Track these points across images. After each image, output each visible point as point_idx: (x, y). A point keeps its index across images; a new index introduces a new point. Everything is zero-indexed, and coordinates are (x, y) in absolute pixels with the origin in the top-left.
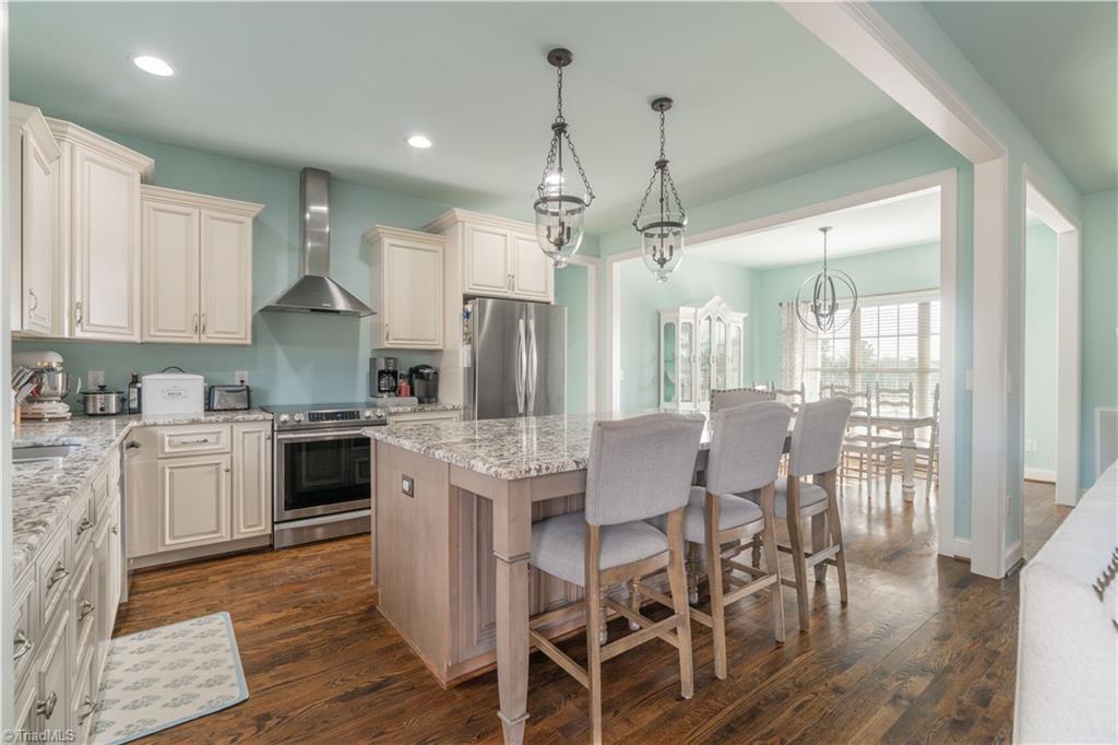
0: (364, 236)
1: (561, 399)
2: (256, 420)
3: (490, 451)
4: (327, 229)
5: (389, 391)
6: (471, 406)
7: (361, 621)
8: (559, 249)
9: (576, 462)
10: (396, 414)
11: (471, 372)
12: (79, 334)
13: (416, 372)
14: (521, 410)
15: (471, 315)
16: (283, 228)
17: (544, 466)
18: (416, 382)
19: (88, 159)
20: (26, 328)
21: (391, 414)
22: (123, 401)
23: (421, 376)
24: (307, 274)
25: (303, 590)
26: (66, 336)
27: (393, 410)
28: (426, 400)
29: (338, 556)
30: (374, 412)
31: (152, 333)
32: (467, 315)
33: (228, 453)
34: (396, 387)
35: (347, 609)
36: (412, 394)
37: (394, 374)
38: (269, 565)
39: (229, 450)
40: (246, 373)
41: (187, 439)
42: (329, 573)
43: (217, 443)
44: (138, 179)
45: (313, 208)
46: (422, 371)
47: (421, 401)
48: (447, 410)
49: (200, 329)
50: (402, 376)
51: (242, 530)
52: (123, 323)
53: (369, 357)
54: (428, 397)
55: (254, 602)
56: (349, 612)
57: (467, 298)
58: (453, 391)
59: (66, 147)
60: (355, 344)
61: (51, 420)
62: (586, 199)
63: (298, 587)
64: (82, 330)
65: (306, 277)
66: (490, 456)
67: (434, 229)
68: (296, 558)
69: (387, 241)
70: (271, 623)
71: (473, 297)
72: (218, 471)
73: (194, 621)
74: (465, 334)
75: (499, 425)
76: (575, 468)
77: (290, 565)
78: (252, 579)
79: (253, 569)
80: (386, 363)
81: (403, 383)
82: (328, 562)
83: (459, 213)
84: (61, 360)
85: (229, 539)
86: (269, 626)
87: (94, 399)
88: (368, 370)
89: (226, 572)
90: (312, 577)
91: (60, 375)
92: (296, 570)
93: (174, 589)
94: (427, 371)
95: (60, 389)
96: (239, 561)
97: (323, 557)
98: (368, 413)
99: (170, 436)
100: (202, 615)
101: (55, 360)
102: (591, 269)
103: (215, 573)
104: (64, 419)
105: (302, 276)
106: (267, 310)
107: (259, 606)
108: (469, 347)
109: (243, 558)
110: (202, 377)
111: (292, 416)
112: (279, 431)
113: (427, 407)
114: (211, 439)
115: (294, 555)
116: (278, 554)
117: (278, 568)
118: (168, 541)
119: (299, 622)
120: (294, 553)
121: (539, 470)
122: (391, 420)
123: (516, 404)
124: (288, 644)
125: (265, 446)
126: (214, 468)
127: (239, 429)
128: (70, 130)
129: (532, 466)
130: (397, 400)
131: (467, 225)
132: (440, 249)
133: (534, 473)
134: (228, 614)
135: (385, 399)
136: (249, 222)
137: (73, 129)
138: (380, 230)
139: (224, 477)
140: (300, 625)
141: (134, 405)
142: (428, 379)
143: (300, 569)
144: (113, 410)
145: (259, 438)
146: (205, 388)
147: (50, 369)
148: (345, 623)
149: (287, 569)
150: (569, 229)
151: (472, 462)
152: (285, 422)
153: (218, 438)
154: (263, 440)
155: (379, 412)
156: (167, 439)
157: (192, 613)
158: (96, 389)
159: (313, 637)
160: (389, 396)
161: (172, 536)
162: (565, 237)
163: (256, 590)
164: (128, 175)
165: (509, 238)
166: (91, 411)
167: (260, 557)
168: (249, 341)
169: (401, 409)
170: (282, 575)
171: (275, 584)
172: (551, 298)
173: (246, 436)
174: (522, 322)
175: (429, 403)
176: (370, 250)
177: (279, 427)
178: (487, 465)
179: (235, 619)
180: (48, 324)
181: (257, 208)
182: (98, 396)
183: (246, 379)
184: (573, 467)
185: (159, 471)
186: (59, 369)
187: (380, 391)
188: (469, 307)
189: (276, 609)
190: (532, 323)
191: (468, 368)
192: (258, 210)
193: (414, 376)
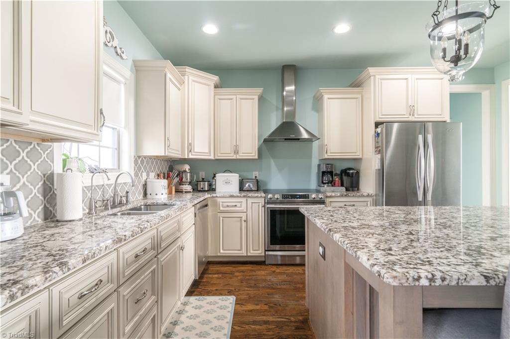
0: (314, 96)
1: (457, 192)
2: (257, 197)
3: (380, 241)
4: (294, 98)
5: (328, 183)
6: (381, 194)
7: (297, 328)
8: (456, 65)
9: (486, 277)
10: (331, 197)
11: (381, 172)
12: (191, 157)
13: (345, 172)
14: (420, 198)
15: (381, 135)
16: (273, 100)
17: (438, 275)
18: (345, 178)
19: (193, 81)
20: (166, 154)
21: (327, 197)
22: (210, 185)
23: (348, 175)
24: (284, 121)
25: (272, 294)
26: (186, 157)
27: (329, 194)
28: (351, 189)
29: (295, 276)
30: (317, 195)
31: (219, 155)
32: (378, 135)
33: (245, 212)
34: (332, 181)
35: (291, 316)
36: (342, 185)
37: (331, 173)
38: (261, 273)
39: (246, 211)
40: (257, 172)
41: (229, 204)
42: (288, 287)
43: (241, 207)
44: (213, 86)
45: (287, 88)
46: (348, 171)
47: (347, 190)
48: (364, 196)
49: (236, 152)
50: (336, 175)
51: (252, 252)
52: (207, 151)
53: (318, 163)
54: (352, 187)
55: (248, 294)
56: (292, 319)
57: (377, 125)
58: (369, 184)
59: (186, 77)
60: (310, 157)
61: (186, 192)
62: (487, 11)
63: (270, 291)
64: (192, 155)
65: (284, 122)
66: (378, 249)
67: (357, 84)
68: (274, 272)
69: (326, 97)
70: (251, 311)
71: (382, 123)
72: (241, 220)
73: (221, 297)
74: (377, 148)
75: (398, 212)
76: (485, 283)
77: (270, 275)
78: (251, 279)
79: (254, 273)
80: (326, 167)
81: (337, 179)
82: (288, 279)
83: (371, 70)
84: (189, 168)
85: (246, 255)
86: (250, 313)
87: (200, 184)
88: (317, 171)
89: (243, 272)
90: (279, 287)
91: (189, 174)
92: (272, 279)
93: (220, 275)
94: (351, 172)
95: (189, 180)
96: (249, 267)
97: (288, 275)
98: (314, 196)
99: (222, 202)
100: (225, 295)
101: (187, 167)
102: (486, 95)
103: (238, 271)
104: (190, 192)
105: (282, 122)
106: (265, 141)
107: (250, 297)
108: (379, 156)
109: (252, 266)
110: (238, 175)
111: (274, 195)
112: (268, 203)
113: (351, 193)
114: (238, 205)
115: (274, 270)
116: (267, 267)
117: (264, 276)
118: (221, 251)
119: (264, 315)
120: (274, 268)
121: (432, 280)
122: (328, 200)
123: (416, 194)
124: (255, 330)
125: (262, 210)
126: (239, 219)
127: (250, 201)
128: (187, 70)
129: (423, 274)
130: (332, 188)
131: (377, 77)
132: (359, 96)
133: (424, 282)
134: (235, 298)
135: (325, 187)
136: (256, 98)
137: (189, 70)
138: (321, 91)
139: (244, 224)
140: (264, 318)
141: (214, 187)
142: (352, 177)
143: (274, 279)
144: (206, 189)
145: (259, 206)
146: (240, 180)
147: (185, 171)
148: (287, 326)
149: (268, 278)
150: (467, 45)
151: (359, 253)
152: (270, 198)
153: (241, 205)
154: (261, 206)
155: (320, 196)
156: (221, 203)
157: (222, 292)
158: (201, 179)
159: (269, 330)
160: (328, 186)
161: (223, 250)
162: (462, 52)
163: (251, 287)
164: (208, 85)
165: (410, 79)
166: (199, 189)
167: (259, 267)
168: (256, 157)
169: (335, 194)
170: (265, 281)
171: (261, 286)
172: (447, 118)
173: (253, 204)
174: (421, 137)
175: (353, 191)
176: (318, 104)
177: (267, 201)
178: (371, 262)
179: (237, 303)
180: (180, 153)
181: (259, 91)
182: (201, 183)
183: (258, 176)
184: (481, 282)
185: (218, 219)
186: (189, 171)
187: (324, 183)
188: (379, 130)
189: (256, 302)
190: (430, 138)
191: (379, 170)
192: (260, 91)
193: (343, 174)
